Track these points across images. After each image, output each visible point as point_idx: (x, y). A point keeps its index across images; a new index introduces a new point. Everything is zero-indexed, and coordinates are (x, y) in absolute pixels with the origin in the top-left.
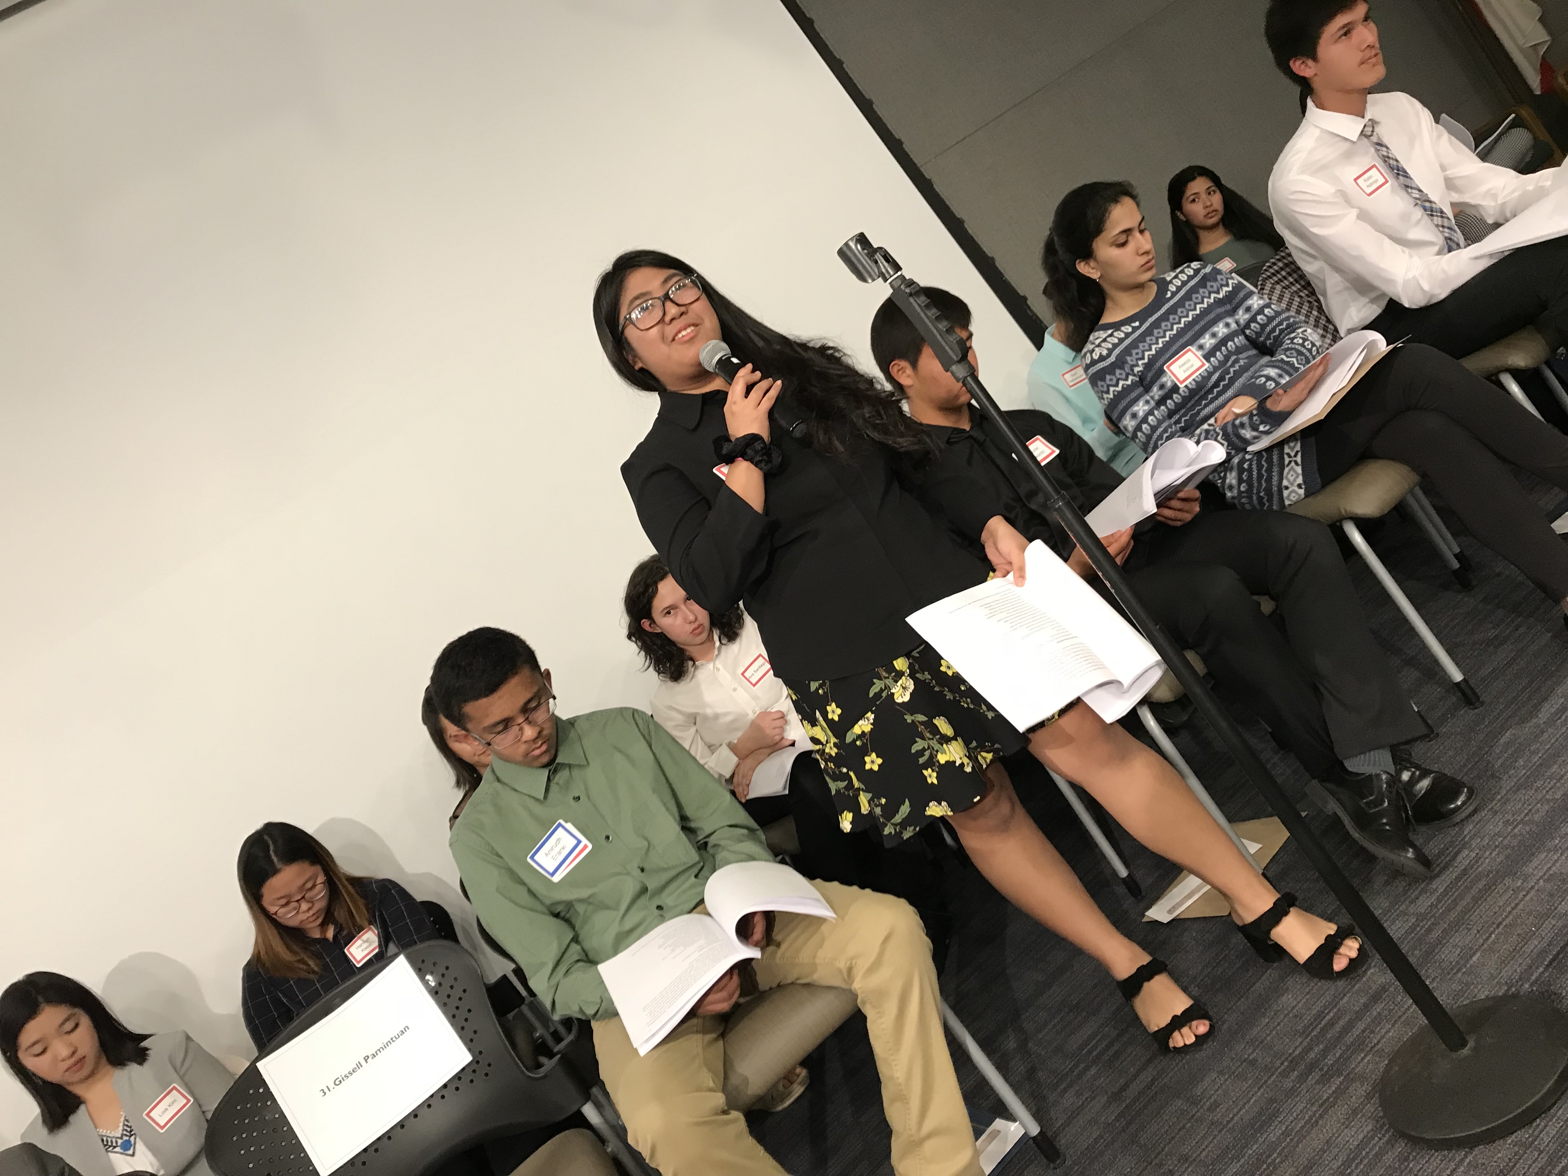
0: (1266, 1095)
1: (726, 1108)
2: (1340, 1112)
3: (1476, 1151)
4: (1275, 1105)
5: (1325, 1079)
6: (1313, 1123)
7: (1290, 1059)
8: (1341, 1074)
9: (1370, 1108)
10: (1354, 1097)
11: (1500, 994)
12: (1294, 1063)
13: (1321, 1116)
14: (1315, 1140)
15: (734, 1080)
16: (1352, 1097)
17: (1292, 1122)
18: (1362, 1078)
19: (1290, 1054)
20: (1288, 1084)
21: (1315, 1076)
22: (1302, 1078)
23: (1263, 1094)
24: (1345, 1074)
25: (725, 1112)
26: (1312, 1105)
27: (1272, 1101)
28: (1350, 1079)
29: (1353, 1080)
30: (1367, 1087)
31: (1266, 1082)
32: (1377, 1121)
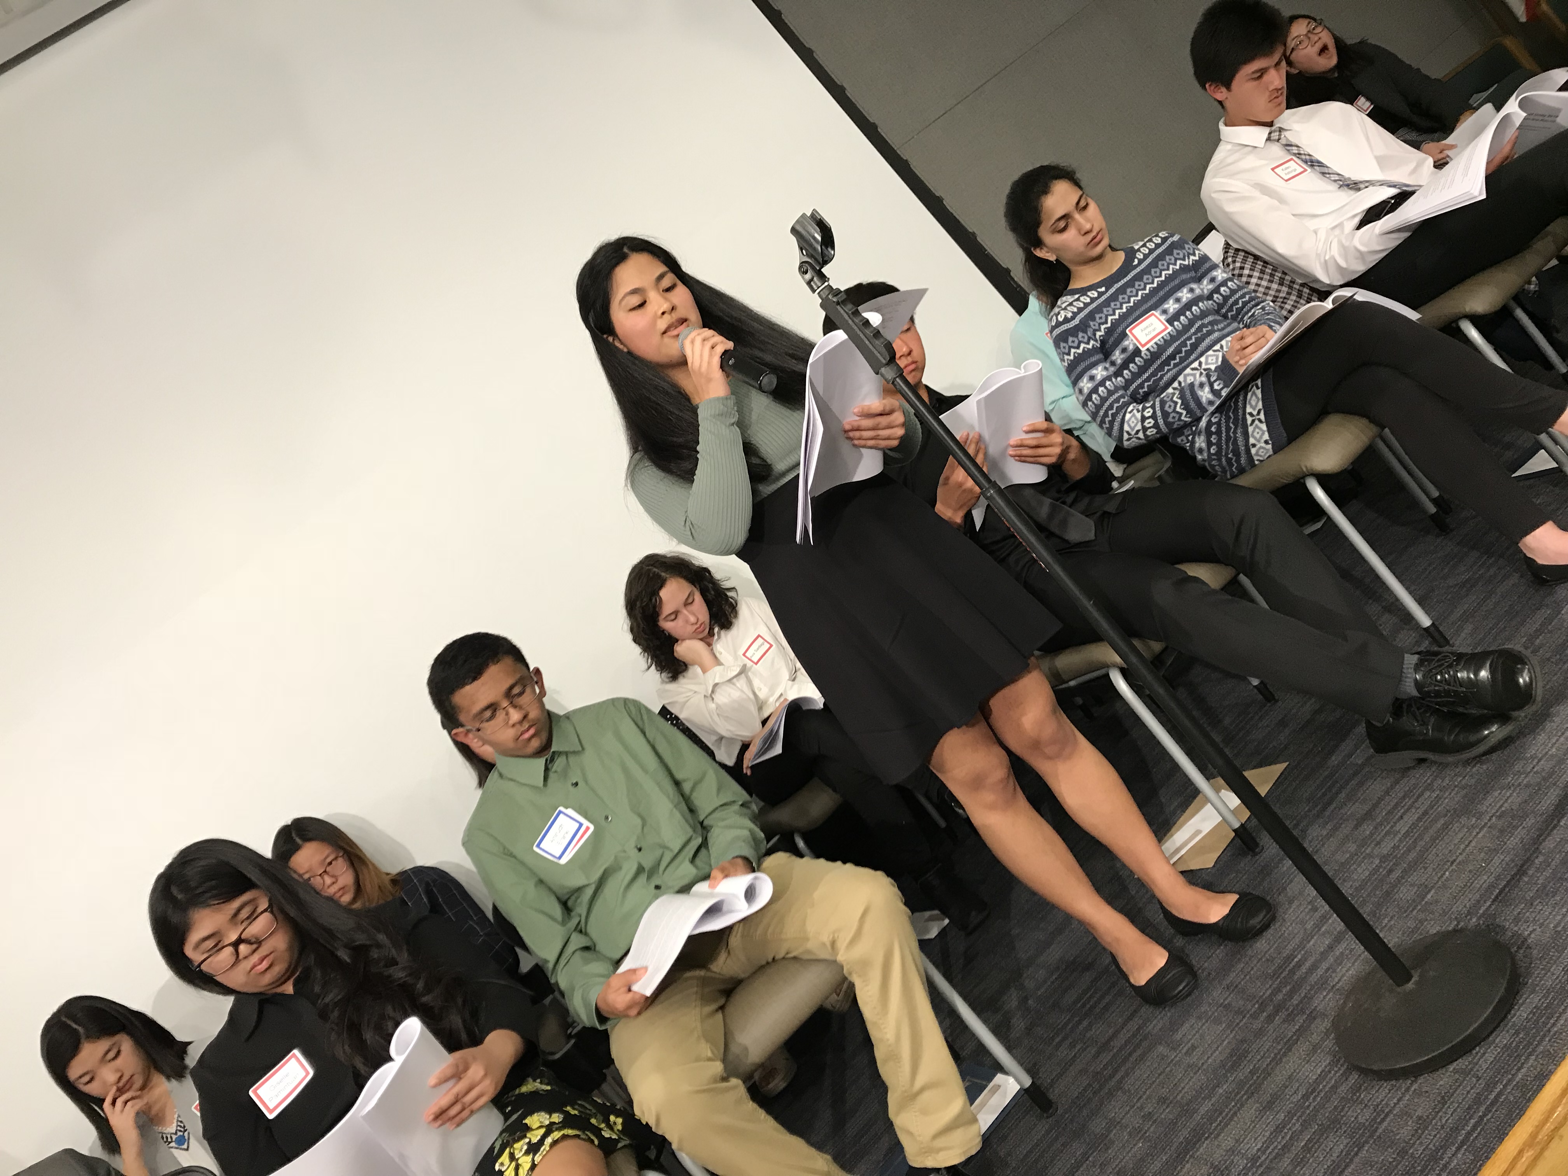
0: (1237, 1037)
1: (725, 1075)
2: (1302, 1048)
3: (1421, 1080)
4: (1245, 1045)
5: (1290, 1018)
6: (1277, 1060)
7: (1260, 1002)
8: (1304, 1013)
9: (1329, 1043)
10: (1315, 1034)
11: (1450, 928)
12: (1263, 1007)
13: (1285, 1054)
14: (1280, 1076)
15: (734, 1049)
16: (1313, 1034)
17: (1259, 1061)
18: (1324, 1015)
19: (1261, 996)
20: (1257, 1025)
21: (1283, 1015)
22: (1270, 1019)
23: (1235, 1036)
24: (1308, 1012)
25: (724, 1079)
26: (1279, 1043)
27: (1243, 1041)
28: (1312, 1018)
29: (1315, 1019)
30: (1327, 1024)
31: (1238, 1024)
32: (1335, 1056)
